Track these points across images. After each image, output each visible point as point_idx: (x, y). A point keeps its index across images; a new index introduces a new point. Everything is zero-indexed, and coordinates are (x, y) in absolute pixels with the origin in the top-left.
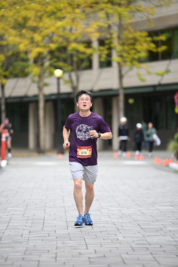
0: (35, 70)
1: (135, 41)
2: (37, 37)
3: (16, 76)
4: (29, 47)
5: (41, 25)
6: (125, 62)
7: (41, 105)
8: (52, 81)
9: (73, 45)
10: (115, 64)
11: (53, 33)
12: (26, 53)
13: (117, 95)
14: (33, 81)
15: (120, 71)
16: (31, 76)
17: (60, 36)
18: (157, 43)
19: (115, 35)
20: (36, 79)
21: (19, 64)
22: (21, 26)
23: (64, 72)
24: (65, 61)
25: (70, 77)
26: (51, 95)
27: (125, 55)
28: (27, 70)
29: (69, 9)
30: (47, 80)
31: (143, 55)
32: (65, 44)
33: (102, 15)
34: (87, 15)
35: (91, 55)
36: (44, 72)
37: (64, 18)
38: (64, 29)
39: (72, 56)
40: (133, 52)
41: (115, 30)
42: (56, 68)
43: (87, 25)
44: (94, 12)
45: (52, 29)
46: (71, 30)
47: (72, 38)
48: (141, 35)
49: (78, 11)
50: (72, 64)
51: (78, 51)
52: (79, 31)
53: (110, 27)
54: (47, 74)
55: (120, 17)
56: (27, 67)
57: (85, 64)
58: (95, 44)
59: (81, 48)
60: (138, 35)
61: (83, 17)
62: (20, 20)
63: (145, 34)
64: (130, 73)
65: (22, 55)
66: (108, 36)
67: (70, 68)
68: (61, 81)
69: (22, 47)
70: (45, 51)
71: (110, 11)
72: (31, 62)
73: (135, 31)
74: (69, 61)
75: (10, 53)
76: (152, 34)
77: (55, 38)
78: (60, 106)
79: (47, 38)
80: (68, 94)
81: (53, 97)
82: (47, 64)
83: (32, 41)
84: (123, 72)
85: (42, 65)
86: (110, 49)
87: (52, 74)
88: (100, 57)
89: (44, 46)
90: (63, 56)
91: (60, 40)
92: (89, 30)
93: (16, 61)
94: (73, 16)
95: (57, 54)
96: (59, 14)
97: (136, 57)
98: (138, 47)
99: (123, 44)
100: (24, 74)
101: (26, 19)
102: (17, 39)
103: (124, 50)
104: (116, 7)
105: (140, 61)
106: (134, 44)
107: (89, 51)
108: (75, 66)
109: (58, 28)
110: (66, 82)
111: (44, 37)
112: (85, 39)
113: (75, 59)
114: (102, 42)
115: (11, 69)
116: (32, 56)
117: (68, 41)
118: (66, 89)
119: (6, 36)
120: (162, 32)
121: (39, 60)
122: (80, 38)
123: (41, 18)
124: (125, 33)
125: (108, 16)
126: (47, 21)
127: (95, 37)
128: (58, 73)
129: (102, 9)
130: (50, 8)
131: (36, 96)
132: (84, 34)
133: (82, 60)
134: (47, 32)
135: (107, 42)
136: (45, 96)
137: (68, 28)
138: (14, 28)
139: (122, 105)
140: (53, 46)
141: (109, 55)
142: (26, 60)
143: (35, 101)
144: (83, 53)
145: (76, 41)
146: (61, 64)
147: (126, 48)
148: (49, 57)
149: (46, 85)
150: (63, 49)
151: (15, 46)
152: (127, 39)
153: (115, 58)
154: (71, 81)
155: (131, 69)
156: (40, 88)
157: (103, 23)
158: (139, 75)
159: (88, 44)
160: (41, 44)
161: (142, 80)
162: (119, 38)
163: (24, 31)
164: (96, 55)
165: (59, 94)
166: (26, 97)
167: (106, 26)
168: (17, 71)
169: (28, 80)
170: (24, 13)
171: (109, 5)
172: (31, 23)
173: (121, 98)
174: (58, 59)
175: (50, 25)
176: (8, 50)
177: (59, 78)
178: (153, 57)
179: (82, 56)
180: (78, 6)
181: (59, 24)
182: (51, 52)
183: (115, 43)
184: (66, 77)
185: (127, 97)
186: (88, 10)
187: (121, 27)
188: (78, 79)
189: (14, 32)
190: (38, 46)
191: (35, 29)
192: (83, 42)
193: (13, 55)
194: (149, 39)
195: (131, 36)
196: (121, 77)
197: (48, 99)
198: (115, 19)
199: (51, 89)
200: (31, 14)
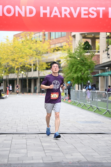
0: (17, 72)
1: (43, 65)
2: (17, 63)
3: (12, 73)
4: (15, 66)
5: (18, 60)
6: (40, 70)
7: (18, 81)
8: (21, 75)
9: (26, 65)
10: (37, 70)
11: (21, 62)
12: (14, 67)
13: (38, 79)
14: (16, 74)
15: (39, 72)
16: (15, 73)
17: (23, 63)
18: (48, 66)
19: (37, 63)
20: (17, 74)
21: (12, 70)
22: (13, 60)
23: (24, 72)
24: (24, 69)
25: (26, 73)
26: (21, 78)
27: (40, 68)
28: (14, 72)
29: (26, 56)
30: (19, 74)
31: (45, 68)
32: (24, 65)
33: (34, 58)
34: (30, 58)
35: (31, 68)
36: (19, 72)
37: (24, 58)
38: (24, 61)
39: (26, 68)
40: (42, 67)
41: (37, 62)
42: (22, 71)
43: (30, 60)
44: (32, 57)
45: (21, 61)
46: (26, 61)
47: (26, 63)
48: (44, 63)
49: (28, 57)
50: (26, 70)
51: (28, 67)
52: (28, 62)
53: (36, 61)
54: (20, 72)
55: (39, 59)
56: (14, 71)
57: (30, 70)
58: (32, 65)
59: (29, 66)
60: (43, 63)
61: (29, 58)
62: (13, 59)
63: (45, 63)
64: (41, 73)
65: (13, 68)
66: (36, 63)
67: (26, 71)
68: (23, 75)
69: (13, 66)
70: (19, 67)
71: (36, 57)
72: (16, 69)
73: (43, 62)
74: (25, 69)
75: (10, 67)
76: (47, 63)
77: (22, 63)
78: (23, 81)
79: (20, 64)
80: (25, 78)
81: (21, 79)
82: (20, 70)
83: (16, 64)
84: (40, 72)
85: (18, 70)
86: (36, 66)
87: (21, 73)
88: (34, 68)
89: (19, 66)
90: (24, 68)
91: (23, 64)
92: (31, 61)
93: (12, 69)
94: (27, 58)
95: (22, 67)
96: (23, 57)
97: (43, 69)
98: (43, 66)
99: (39, 65)
100: (13, 73)
101: (14, 59)
102: (12, 64)
103: (39, 67)
104: (38, 56)
105: (44, 70)
106: (42, 65)
107: (31, 67)
108: (27, 71)
109: (23, 61)
110: (24, 75)
111: (19, 63)
112: (30, 64)
113: (27, 69)
114: (34, 65)
115: (10, 71)
116: (16, 68)
117: (25, 64)
118: (24, 77)
119: (9, 63)
120: (49, 63)
121: (17, 69)
122: (28, 64)
123: (18, 58)
124: (40, 63)
125: (36, 58)
126: (20, 59)
127: (32, 64)
128: (22, 72)
129: (34, 56)
130: (21, 56)
131: (17, 78)
132: (29, 63)
133: (29, 69)
134: (20, 62)
135: (35, 65)
136: (19, 78)
137: (25, 61)
138: (11, 61)
139: (39, 81)
140: (21, 66)
141: (36, 68)
142: (14, 69)
143: (16, 80)
144: (29, 67)
145: (27, 64)
146: (23, 70)
147: (40, 66)
148: (20, 68)
149: (19, 75)
150: (24, 66)
151: (11, 65)
152: (41, 64)
153: (37, 69)
154: (26, 75)
155: (41, 72)
156: (18, 76)
157: (34, 60)
158: (43, 73)
159: (31, 65)
160: (18, 65)
161: (45, 75)
162: (39, 64)
163: (14, 62)
164: (33, 68)
165: (23, 78)
166: (14, 78)
167: (35, 61)
168: (12, 72)
169: (15, 74)
170: (14, 57)
171: (36, 56)
172: (16, 60)
173: (39, 79)
174: (23, 69)
175: (21, 60)
176: (10, 66)
177: (23, 74)
178: (47, 69)
179: (29, 68)
180: (28, 56)
181: (23, 60)
182: (21, 67)
183: (38, 65)
184: (25, 73)
185: (40, 79)
186: (31, 57)
187: (39, 61)
188: (28, 74)
189: (11, 62)
190: (17, 65)
191: (17, 61)
192: (29, 65)
193: (11, 68)
194: (46, 64)
195: (41, 63)
196: (39, 74)
197: (20, 79)
198: (37, 59)
199: (21, 77)
200: (16, 57)
